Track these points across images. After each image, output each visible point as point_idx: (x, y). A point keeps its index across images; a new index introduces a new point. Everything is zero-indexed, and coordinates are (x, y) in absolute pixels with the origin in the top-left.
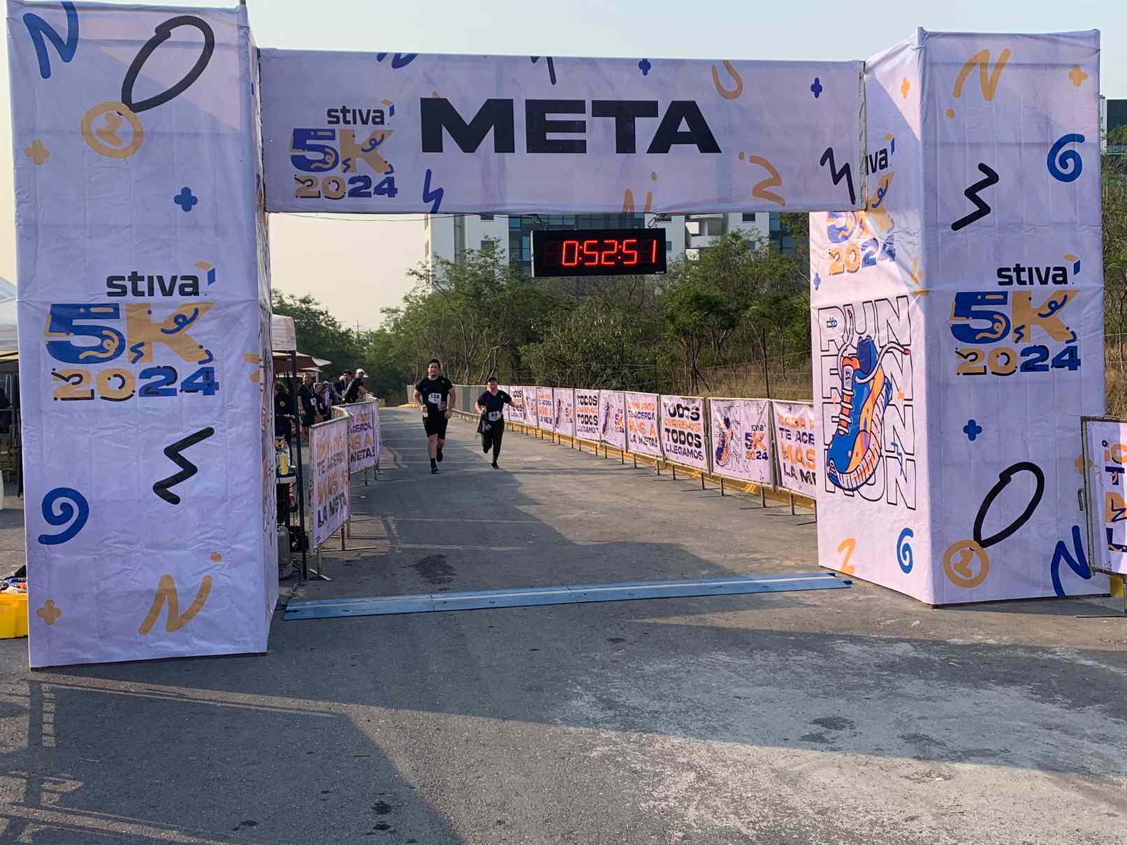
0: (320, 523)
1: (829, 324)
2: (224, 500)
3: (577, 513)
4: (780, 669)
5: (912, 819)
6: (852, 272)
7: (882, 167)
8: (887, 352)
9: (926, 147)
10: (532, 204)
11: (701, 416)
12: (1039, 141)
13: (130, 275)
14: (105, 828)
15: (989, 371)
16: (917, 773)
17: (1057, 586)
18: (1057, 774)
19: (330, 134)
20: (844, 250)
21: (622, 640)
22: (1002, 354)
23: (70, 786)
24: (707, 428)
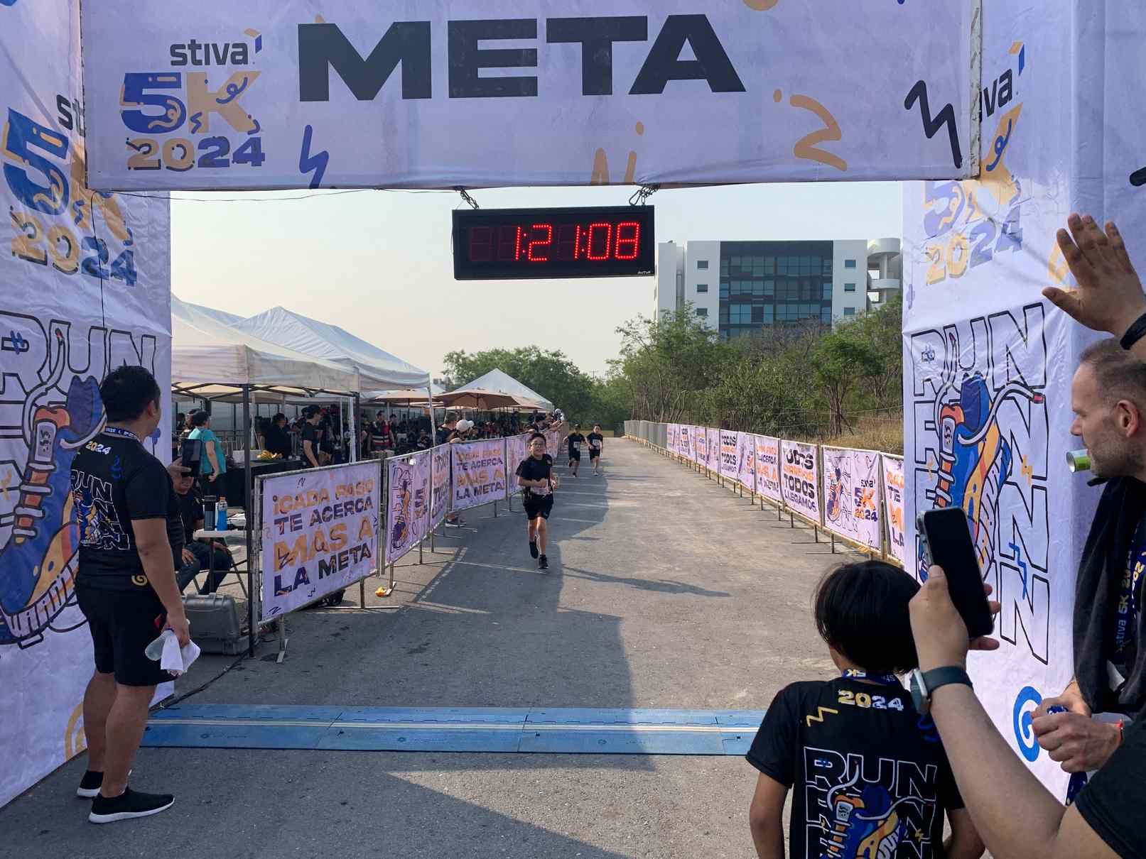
0: (281, 591)
6: (958, 276)
7: (1002, 102)
8: (1005, 398)
9: (1084, 39)
10: (452, 172)
11: (815, 465)
19: (173, 79)
20: (946, 245)
24: (820, 478)
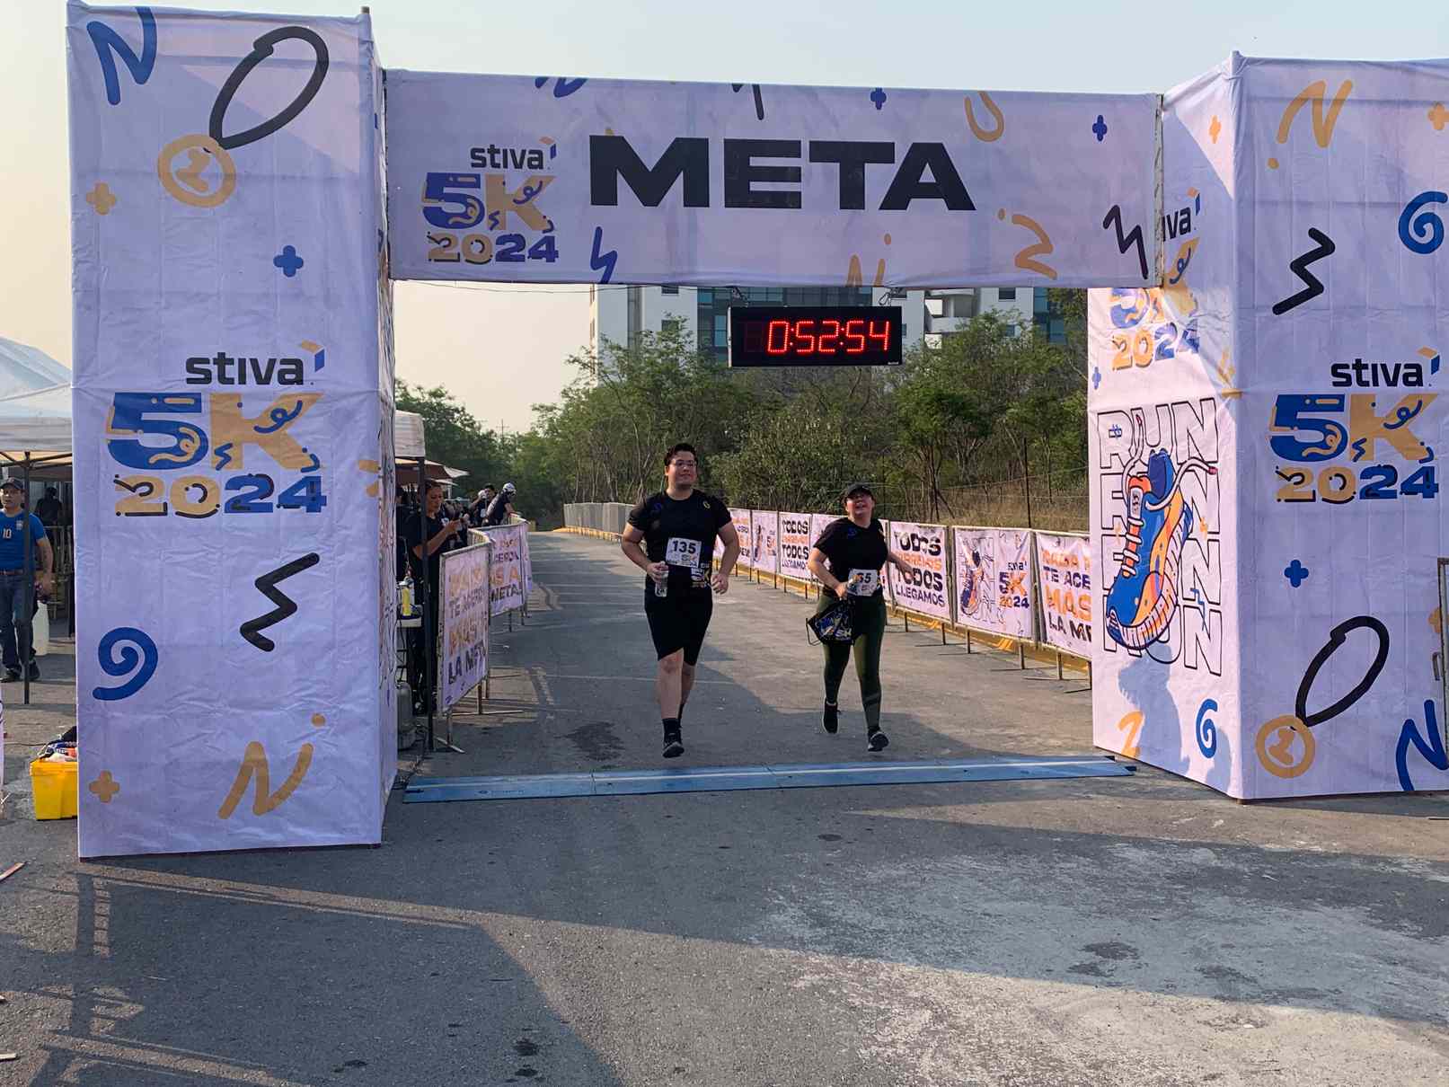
0: (452, 679)
1: (1112, 433)
2: (330, 646)
3: (779, 673)
4: (1042, 880)
5: (1214, 1077)
7: (1183, 232)
8: (1186, 470)
9: (1242, 205)
10: (727, 273)
11: (943, 550)
12: (1388, 200)
13: (216, 356)
14: (172, 1066)
15: (1319, 498)
16: (1220, 1018)
17: (1404, 778)
18: (1405, 1023)
19: (474, 180)
20: (1133, 340)
21: (837, 838)
22: (1337, 475)
23: (129, 1010)
24: (951, 566)
